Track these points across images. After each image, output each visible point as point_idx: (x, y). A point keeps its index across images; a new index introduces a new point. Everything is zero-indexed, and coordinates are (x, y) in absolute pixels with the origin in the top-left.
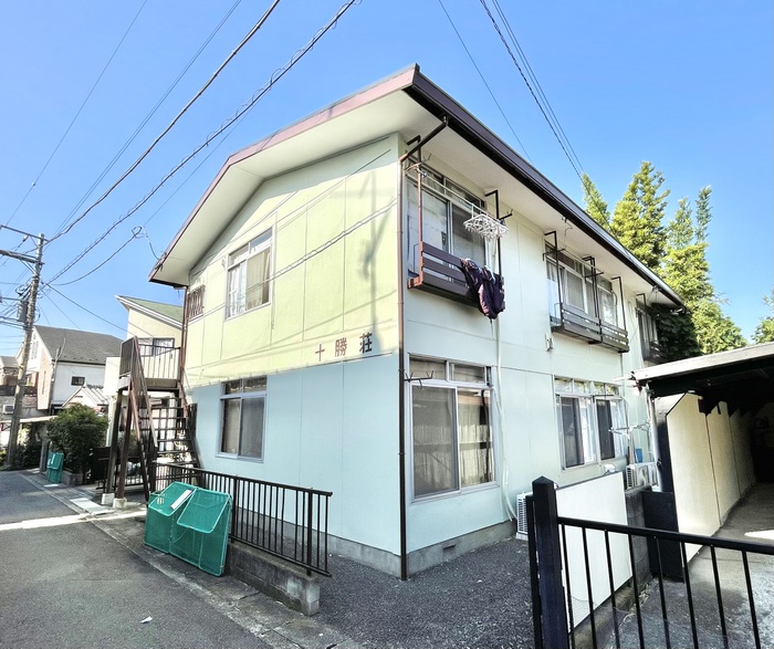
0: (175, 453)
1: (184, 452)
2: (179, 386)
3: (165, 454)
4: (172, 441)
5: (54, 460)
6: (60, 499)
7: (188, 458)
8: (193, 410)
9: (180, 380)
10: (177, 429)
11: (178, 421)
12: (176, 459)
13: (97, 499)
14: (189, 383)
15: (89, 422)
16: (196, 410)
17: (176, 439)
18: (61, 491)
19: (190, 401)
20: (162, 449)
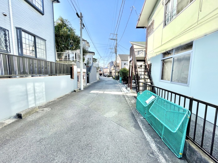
0: (145, 79)
1: (147, 79)
2: (145, 59)
3: (142, 79)
4: (144, 75)
5: (120, 78)
6: (120, 87)
7: (149, 81)
8: (150, 66)
9: (145, 57)
10: (145, 72)
11: (145, 69)
12: (145, 81)
13: (126, 88)
14: (149, 57)
15: (125, 71)
16: (151, 65)
17: (145, 75)
18: (121, 85)
19: (149, 63)
20: (141, 77)
